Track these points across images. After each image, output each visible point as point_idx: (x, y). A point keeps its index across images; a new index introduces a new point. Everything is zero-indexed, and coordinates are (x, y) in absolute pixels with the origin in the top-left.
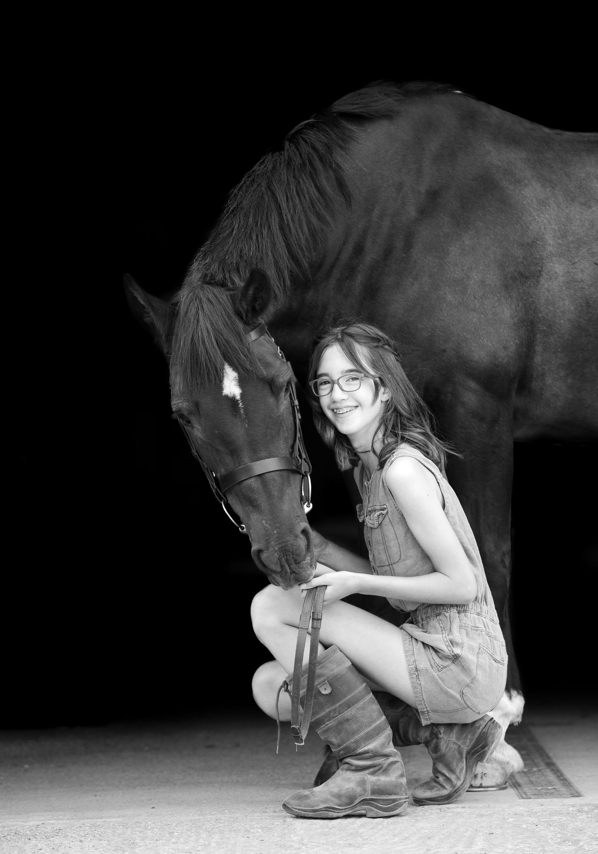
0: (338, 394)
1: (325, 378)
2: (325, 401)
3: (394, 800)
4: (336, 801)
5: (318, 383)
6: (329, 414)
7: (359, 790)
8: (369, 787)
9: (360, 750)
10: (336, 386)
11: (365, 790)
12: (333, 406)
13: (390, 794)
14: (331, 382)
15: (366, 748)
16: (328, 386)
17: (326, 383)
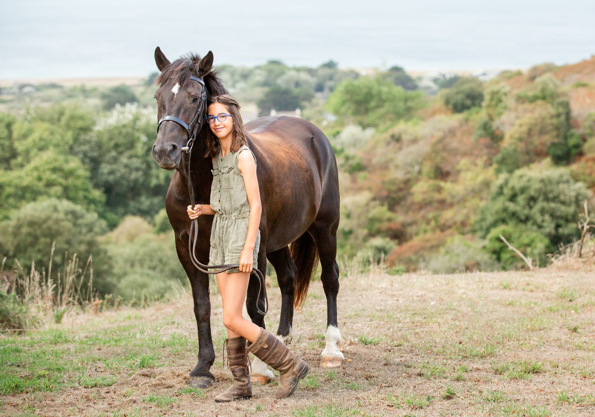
0: (217, 123)
1: (211, 117)
2: (212, 126)
3: (305, 367)
4: (292, 385)
5: (209, 119)
6: (213, 130)
7: (294, 376)
8: (297, 372)
9: (284, 362)
10: (216, 119)
11: (296, 375)
12: (215, 128)
13: (302, 368)
14: (214, 118)
15: (285, 360)
16: (213, 120)
17: (212, 118)
